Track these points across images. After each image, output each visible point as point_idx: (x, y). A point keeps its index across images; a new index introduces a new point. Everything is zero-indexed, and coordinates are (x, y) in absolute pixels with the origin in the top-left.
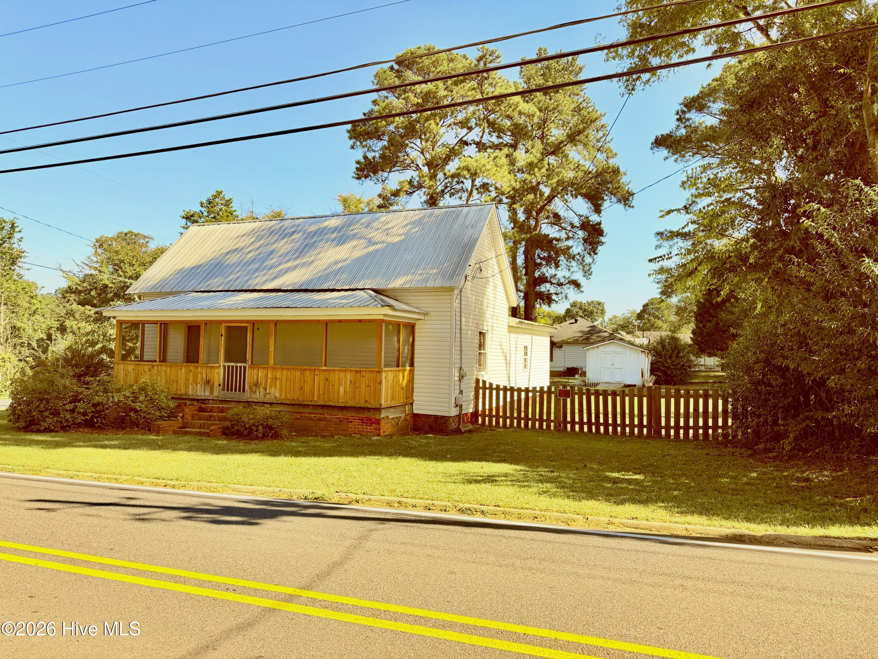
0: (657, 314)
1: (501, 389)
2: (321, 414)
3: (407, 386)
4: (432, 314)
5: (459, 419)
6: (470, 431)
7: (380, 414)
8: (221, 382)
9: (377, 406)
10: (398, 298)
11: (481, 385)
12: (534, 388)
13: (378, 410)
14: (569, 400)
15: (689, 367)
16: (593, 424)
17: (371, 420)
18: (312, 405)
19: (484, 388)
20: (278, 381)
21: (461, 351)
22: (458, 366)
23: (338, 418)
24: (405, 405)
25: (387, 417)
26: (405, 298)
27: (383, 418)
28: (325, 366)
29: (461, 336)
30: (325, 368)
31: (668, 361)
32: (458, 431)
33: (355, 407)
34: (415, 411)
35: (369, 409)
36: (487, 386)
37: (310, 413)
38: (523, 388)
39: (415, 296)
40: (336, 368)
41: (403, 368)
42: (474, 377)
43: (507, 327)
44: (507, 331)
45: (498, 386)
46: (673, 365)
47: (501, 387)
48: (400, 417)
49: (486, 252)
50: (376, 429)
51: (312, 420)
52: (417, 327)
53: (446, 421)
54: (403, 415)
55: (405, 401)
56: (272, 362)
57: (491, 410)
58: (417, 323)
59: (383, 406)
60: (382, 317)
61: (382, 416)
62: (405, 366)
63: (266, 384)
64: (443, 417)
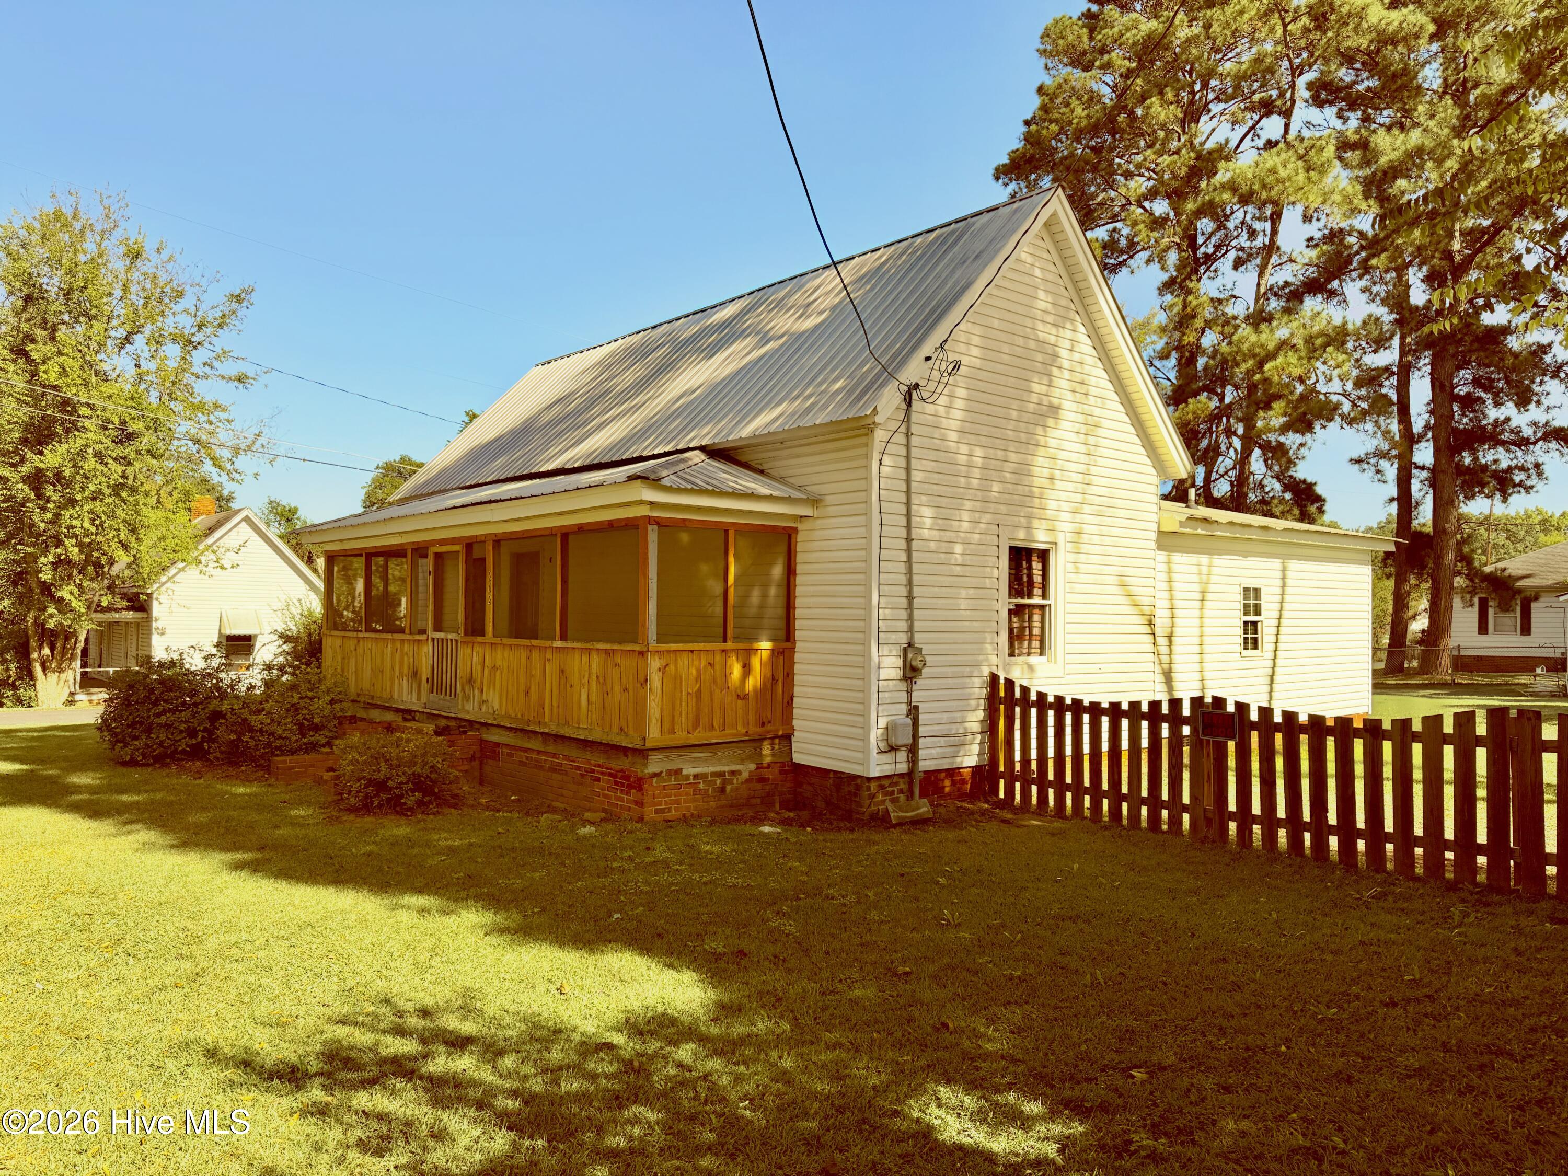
2: (554, 755)
3: (766, 691)
5: (911, 784)
6: (919, 823)
7: (645, 765)
8: (430, 676)
9: (637, 743)
13: (642, 753)
16: (1305, 827)
17: (627, 778)
18: (542, 734)
19: (1010, 701)
20: (498, 673)
21: (910, 598)
22: (903, 639)
23: (578, 768)
24: (761, 740)
25: (678, 772)
27: (656, 775)
28: (563, 637)
30: (558, 644)
32: (882, 821)
33: (600, 744)
34: (798, 758)
35: (625, 750)
37: (539, 752)
39: (798, 456)
41: (741, 645)
42: (986, 671)
43: (1154, 536)
44: (1153, 545)
45: (1060, 699)
47: (1068, 701)
48: (739, 772)
50: (636, 803)
51: (541, 767)
52: (800, 537)
53: (858, 788)
54: (747, 769)
55: (759, 730)
56: (489, 628)
57: (1026, 761)
58: (800, 527)
59: (649, 745)
60: (644, 511)
61: (652, 768)
62: (748, 637)
63: (482, 682)
64: (854, 777)
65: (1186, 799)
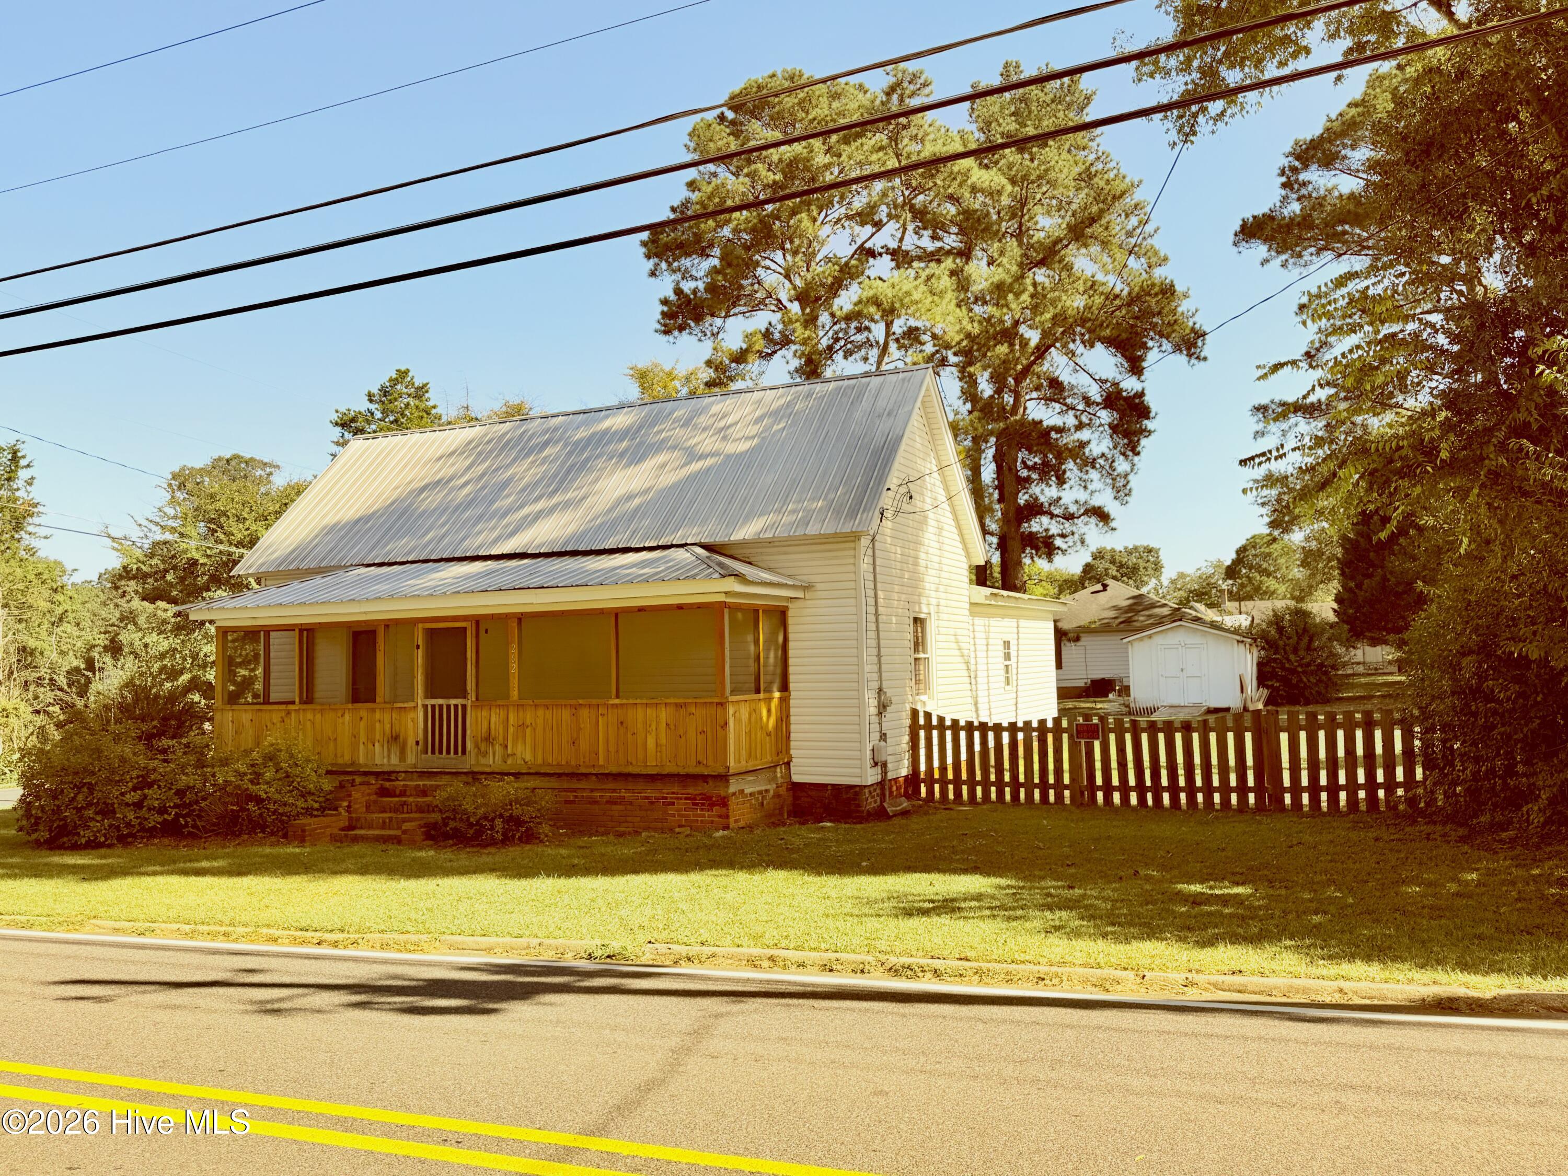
0: (1265, 565)
1: (963, 728)
2: (614, 791)
3: (777, 727)
4: (819, 586)
5: (883, 789)
6: (905, 813)
7: (727, 787)
8: (421, 737)
9: (721, 770)
10: (751, 560)
11: (922, 721)
12: (1027, 724)
13: (723, 778)
14: (1097, 745)
15: (1334, 667)
16: (1148, 789)
17: (710, 798)
18: (596, 775)
19: (929, 727)
20: (528, 731)
21: (879, 656)
22: (876, 685)
23: (647, 798)
24: (775, 766)
25: (742, 791)
26: (765, 558)
27: (734, 794)
28: (618, 697)
29: (877, 627)
30: (617, 701)
31: (1292, 657)
32: (881, 814)
33: (678, 775)
34: (796, 778)
35: (704, 778)
36: (935, 722)
37: (592, 790)
38: (1005, 724)
39: (785, 553)
40: (638, 701)
41: (767, 695)
42: (908, 707)
43: (967, 605)
44: (968, 613)
45: (955, 722)
46: (1301, 665)
47: (962, 723)
48: (767, 791)
49: (919, 461)
50: (720, 816)
51: (596, 802)
52: (790, 613)
53: (856, 794)
54: (772, 787)
55: (776, 758)
56: (515, 694)
57: (943, 769)
58: (790, 606)
59: (731, 771)
60: (722, 598)
61: (732, 789)
62: (769, 690)
63: (506, 738)
64: (850, 787)
65: (1067, 781)
